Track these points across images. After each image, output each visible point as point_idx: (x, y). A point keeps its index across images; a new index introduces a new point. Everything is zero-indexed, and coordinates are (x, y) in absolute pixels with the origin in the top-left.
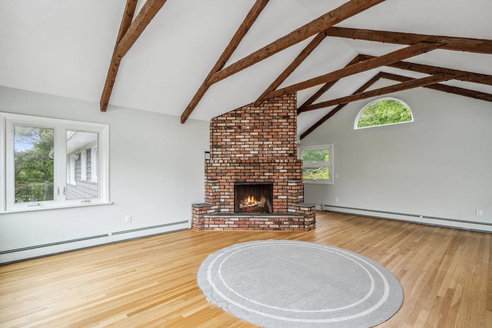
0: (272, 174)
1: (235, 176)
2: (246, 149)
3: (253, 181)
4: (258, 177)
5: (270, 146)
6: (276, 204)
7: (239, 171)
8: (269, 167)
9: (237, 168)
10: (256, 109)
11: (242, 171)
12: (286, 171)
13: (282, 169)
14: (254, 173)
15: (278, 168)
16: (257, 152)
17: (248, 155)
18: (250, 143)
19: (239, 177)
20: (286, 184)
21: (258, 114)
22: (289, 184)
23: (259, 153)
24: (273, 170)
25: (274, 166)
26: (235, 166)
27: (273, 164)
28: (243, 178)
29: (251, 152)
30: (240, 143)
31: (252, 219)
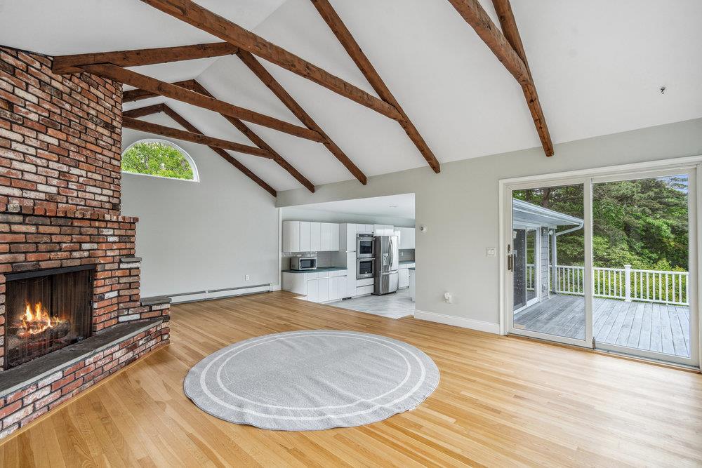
0: (95, 246)
1: (10, 252)
2: (27, 176)
3: (56, 264)
4: (68, 253)
5: (81, 180)
6: (102, 311)
7: (21, 238)
8: (91, 231)
9: (15, 228)
10: (54, 76)
11: (31, 239)
12: (116, 239)
13: (111, 235)
14: (59, 243)
15: (106, 232)
16: (54, 190)
17: (33, 195)
18: (39, 162)
19: (21, 257)
20: (116, 266)
21: (60, 93)
22: (122, 266)
23: (59, 194)
24: (96, 238)
25: (98, 228)
26: (10, 223)
27: (97, 224)
28: (32, 257)
29: (41, 187)
30: (11, 155)
31: (91, 360)
